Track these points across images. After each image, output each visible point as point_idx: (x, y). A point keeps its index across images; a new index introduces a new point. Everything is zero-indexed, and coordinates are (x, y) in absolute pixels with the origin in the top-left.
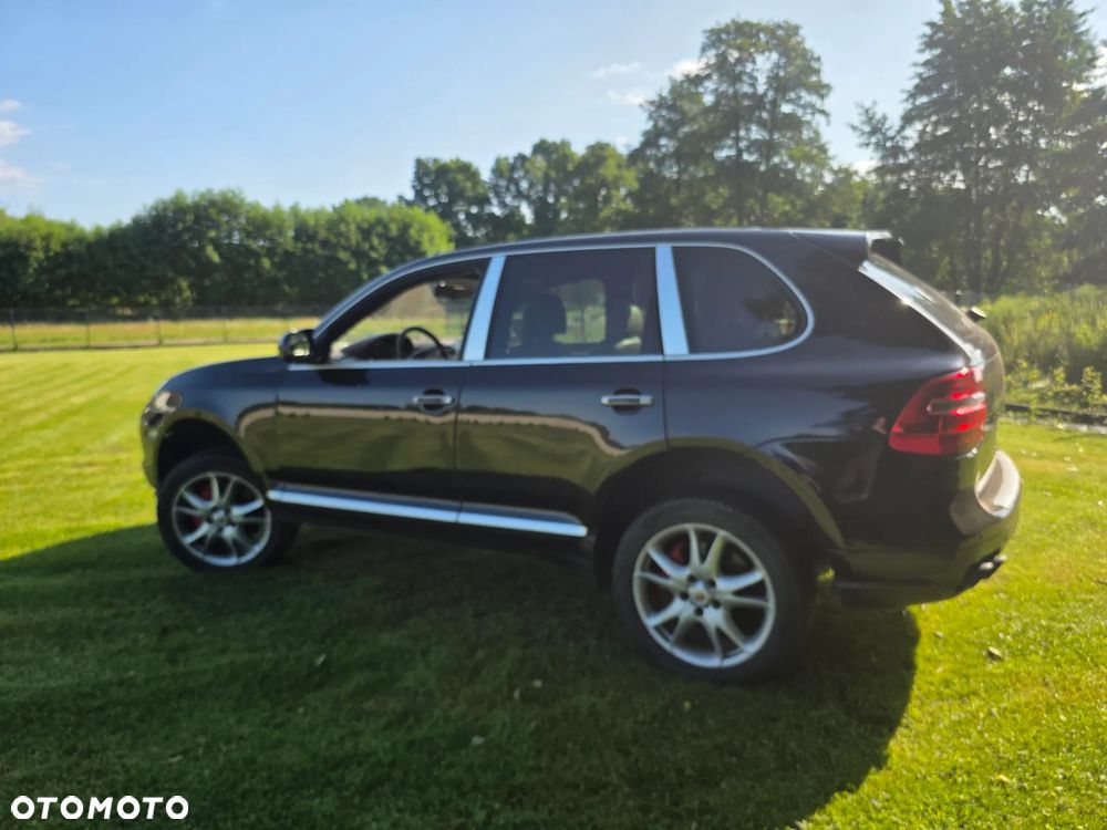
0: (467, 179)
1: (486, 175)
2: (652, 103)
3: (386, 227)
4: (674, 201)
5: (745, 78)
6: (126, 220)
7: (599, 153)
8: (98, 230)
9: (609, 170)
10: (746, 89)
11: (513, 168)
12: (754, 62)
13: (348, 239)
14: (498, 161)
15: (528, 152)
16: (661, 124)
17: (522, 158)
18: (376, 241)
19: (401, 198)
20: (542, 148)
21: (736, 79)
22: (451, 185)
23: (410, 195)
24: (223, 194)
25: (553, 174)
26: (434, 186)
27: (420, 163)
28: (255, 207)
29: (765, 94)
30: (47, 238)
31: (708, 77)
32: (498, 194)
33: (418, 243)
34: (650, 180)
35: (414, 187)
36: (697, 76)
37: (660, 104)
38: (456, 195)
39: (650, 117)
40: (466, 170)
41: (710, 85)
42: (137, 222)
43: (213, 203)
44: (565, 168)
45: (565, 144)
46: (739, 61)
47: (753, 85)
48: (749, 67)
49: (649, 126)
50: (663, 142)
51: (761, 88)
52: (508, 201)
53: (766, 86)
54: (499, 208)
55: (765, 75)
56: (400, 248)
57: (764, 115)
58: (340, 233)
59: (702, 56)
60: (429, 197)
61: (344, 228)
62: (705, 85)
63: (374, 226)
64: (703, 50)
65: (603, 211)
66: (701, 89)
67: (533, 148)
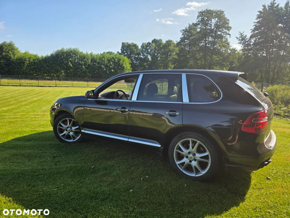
0: (135, 48)
1: (140, 47)
2: (184, 30)
3: (114, 59)
4: (188, 56)
5: (208, 24)
6: (49, 55)
7: (169, 43)
8: (42, 57)
9: (171, 47)
10: (209, 27)
11: (147, 46)
12: (211, 20)
13: (105, 62)
14: (143, 44)
15: (151, 42)
16: (186, 36)
17: (149, 43)
18: (111, 63)
19: (118, 52)
20: (154, 41)
21: (206, 25)
22: (131, 50)
23: (120, 52)
24: (74, 49)
25: (157, 48)
26: (126, 50)
27: (123, 43)
28: (82, 53)
29: (214, 29)
30: (30, 58)
31: (199, 24)
32: (142, 53)
33: (122, 64)
34: (181, 50)
35: (121, 50)
36: (196, 24)
37: (185, 31)
38: (132, 52)
39: (183, 34)
40: (135, 46)
41: (199, 26)
42: (52, 55)
43: (71, 52)
44: (160, 46)
45: (161, 40)
46: (207, 20)
47: (211, 27)
48: (210, 22)
49: (182, 36)
50: (186, 40)
51: (213, 27)
52: (145, 54)
53: (214, 27)
54: (143, 56)
55: (214, 24)
56: (117, 65)
57: (213, 34)
58: (103, 61)
59: (197, 18)
60: (125, 52)
61: (104, 59)
62: (198, 26)
63: (111, 59)
64: (198, 17)
65: (169, 58)
66: (197, 27)
67: (152, 41)
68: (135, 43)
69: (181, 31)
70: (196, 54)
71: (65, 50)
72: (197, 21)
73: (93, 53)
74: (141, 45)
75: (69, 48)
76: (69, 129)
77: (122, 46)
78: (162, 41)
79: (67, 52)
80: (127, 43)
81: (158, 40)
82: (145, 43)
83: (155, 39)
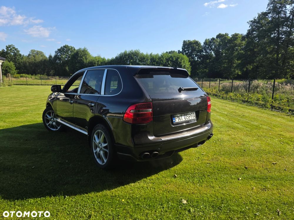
0: (197, 46)
1: (202, 44)
2: (251, 21)
3: (172, 58)
5: (282, 12)
6: (114, 58)
7: (235, 36)
8: (108, 60)
9: (238, 41)
10: (282, 15)
11: (210, 42)
12: (286, 7)
13: (163, 61)
14: (206, 40)
15: (215, 37)
16: (254, 27)
17: (213, 39)
18: (170, 62)
19: (179, 51)
20: (219, 36)
21: (279, 13)
22: (193, 47)
23: (181, 50)
24: (135, 51)
25: (221, 43)
26: (188, 48)
27: (184, 42)
28: (142, 54)
29: (290, 16)
30: (98, 62)
31: (269, 13)
32: (205, 50)
33: (180, 63)
34: (248, 44)
35: (182, 48)
36: (266, 13)
37: (254, 22)
38: (194, 50)
39: (251, 25)
40: (197, 43)
41: (270, 15)
42: (116, 58)
43: (133, 53)
44: (225, 41)
45: (227, 34)
46: (280, 7)
47: (285, 14)
48: (284, 9)
49: (250, 28)
50: (254, 33)
51: (288, 15)
52: (208, 51)
53: (290, 14)
54: (205, 53)
55: (290, 11)
56: (175, 64)
57: (289, 23)
58: (161, 60)
59: (268, 7)
60: (186, 50)
61: (162, 59)
62: (268, 15)
63: (169, 58)
64: (268, 5)
65: (235, 53)
66: (267, 17)
67: (217, 36)
68: (197, 40)
69: (248, 22)
70: (266, 47)
71: (128, 53)
72: (268, 9)
73: (153, 54)
74: (204, 41)
75: (130, 50)
76: (52, 119)
77: (183, 44)
78: (228, 36)
79: (129, 54)
80: (189, 41)
81: (223, 34)
82: (209, 39)
83: (220, 34)
